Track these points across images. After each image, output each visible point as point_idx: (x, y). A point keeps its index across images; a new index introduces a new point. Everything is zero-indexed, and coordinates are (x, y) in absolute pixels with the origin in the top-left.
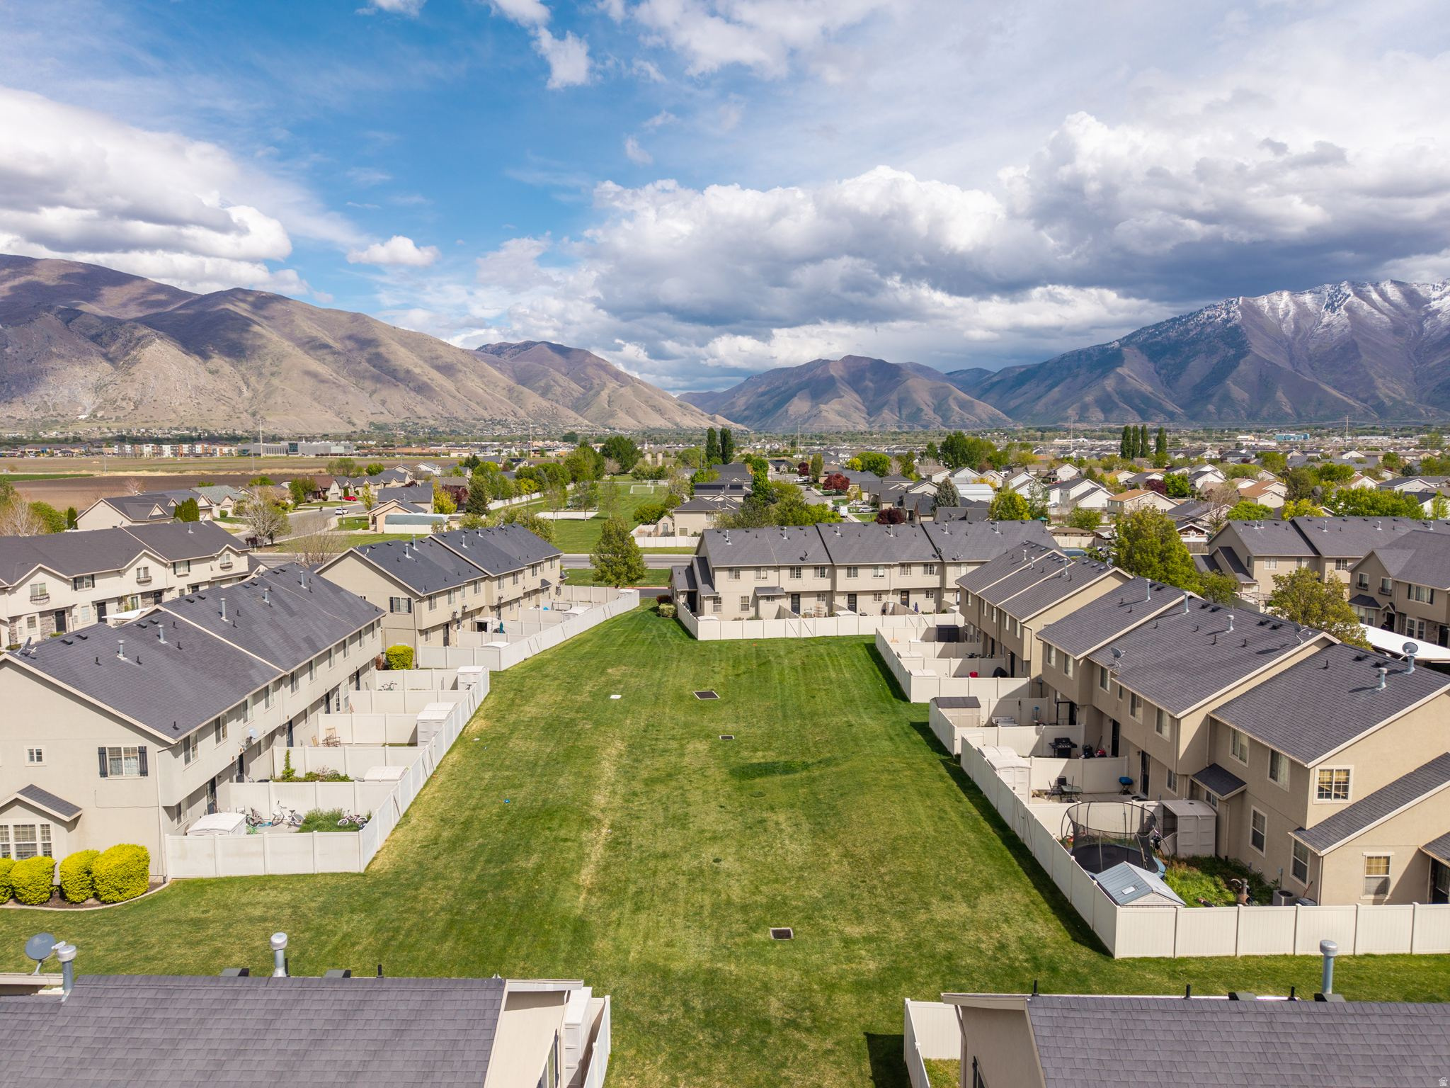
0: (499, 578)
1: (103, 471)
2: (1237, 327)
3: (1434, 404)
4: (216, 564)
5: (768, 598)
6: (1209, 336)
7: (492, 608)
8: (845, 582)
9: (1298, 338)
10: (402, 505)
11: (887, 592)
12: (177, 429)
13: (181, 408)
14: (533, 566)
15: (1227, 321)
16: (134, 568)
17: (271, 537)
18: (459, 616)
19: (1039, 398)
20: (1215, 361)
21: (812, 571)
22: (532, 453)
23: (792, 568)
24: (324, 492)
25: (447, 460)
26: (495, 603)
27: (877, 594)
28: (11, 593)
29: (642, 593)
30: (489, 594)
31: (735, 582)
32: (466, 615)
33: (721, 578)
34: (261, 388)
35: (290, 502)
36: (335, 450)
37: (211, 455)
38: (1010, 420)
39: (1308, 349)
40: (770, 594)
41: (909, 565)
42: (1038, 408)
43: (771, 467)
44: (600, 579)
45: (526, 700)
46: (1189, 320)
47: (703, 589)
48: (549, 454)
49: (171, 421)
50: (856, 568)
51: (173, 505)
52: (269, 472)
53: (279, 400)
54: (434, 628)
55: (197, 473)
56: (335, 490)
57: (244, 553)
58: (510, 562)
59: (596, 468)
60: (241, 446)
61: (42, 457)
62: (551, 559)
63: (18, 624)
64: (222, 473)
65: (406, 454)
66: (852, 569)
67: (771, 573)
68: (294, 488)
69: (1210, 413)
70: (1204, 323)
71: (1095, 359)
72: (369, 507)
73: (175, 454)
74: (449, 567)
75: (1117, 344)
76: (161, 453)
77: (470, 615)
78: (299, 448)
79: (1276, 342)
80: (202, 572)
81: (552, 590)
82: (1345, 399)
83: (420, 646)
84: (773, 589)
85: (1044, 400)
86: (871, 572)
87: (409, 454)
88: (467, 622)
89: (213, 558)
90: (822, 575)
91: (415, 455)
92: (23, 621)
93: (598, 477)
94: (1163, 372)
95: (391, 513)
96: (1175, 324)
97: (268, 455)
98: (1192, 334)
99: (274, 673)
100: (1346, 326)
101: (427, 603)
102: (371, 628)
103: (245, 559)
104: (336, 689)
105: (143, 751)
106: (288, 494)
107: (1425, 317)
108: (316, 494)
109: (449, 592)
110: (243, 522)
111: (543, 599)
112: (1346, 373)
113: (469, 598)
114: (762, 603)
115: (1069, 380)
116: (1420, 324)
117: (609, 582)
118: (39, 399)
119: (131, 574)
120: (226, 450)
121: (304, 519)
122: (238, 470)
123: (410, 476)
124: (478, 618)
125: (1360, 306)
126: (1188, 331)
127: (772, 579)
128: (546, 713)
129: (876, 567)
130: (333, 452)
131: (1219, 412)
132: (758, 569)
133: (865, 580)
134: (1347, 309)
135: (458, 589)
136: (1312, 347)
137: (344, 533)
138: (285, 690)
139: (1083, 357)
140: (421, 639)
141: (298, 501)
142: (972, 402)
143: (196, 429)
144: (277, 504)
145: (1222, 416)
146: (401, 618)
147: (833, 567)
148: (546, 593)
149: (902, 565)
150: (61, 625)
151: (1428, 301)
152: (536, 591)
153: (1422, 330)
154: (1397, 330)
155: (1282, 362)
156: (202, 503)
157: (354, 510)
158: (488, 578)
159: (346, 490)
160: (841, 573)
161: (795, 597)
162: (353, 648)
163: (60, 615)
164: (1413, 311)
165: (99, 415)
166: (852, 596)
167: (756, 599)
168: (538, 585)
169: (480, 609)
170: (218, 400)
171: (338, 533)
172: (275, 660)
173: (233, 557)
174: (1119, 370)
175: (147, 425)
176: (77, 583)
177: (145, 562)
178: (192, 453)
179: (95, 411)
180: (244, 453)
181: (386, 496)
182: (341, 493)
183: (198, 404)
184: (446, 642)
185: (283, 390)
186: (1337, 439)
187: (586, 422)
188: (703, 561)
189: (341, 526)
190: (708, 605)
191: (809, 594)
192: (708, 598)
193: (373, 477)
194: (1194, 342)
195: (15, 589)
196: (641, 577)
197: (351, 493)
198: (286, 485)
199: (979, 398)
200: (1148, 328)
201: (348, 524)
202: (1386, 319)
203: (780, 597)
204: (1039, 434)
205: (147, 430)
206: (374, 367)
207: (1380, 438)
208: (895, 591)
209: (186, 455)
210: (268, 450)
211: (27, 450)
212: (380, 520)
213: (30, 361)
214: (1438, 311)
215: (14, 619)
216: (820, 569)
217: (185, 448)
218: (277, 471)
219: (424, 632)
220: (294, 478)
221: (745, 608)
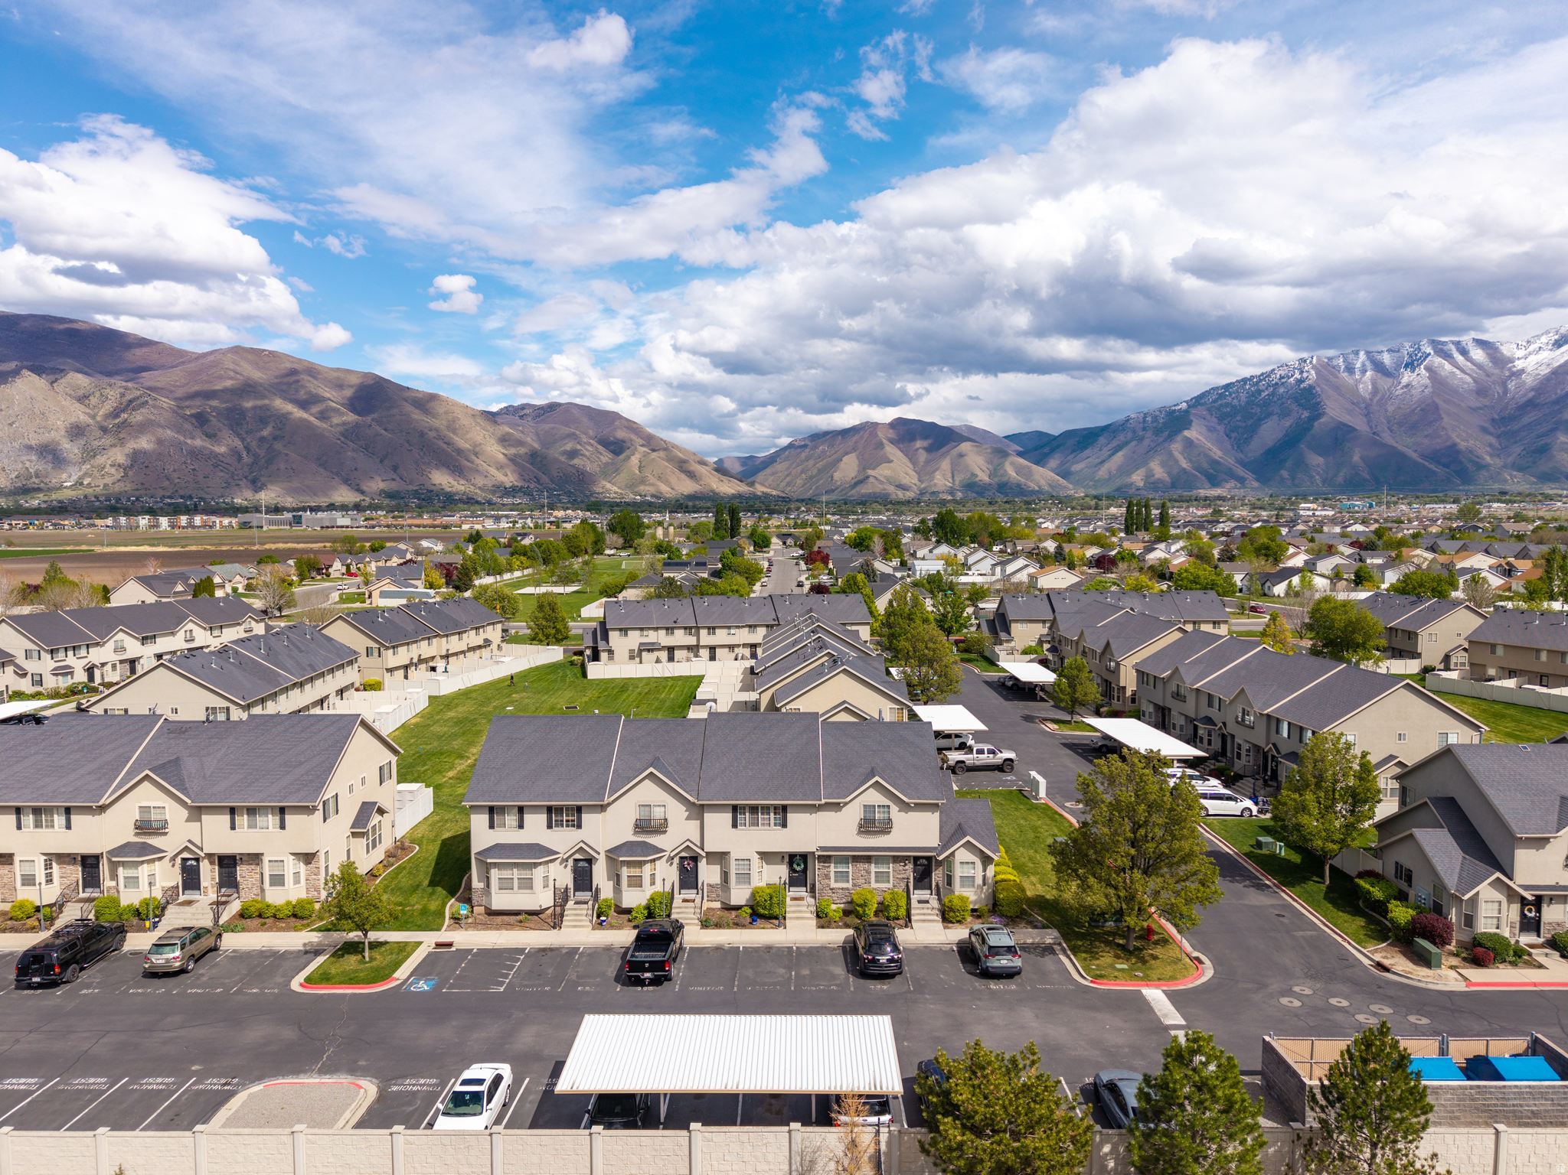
0: (447, 636)
1: (103, 545)
2: (1311, 388)
3: (1520, 469)
4: (241, 629)
5: (649, 650)
6: (1281, 397)
7: (442, 657)
8: (706, 638)
9: (1375, 400)
10: (394, 582)
11: (739, 646)
12: (170, 497)
13: (175, 475)
14: (476, 628)
15: (1300, 381)
16: (183, 631)
17: (280, 609)
18: (415, 660)
19: (1103, 462)
20: (1288, 424)
21: (682, 631)
22: (548, 525)
23: (667, 629)
24: (327, 569)
25: (458, 532)
26: (444, 653)
27: (731, 647)
28: (102, 646)
29: (565, 651)
30: (439, 646)
31: (624, 639)
32: (421, 661)
33: (614, 636)
34: (262, 452)
35: (295, 578)
36: (341, 522)
37: (211, 527)
38: (1071, 486)
39: (1386, 411)
40: (651, 648)
41: (755, 626)
42: (1100, 473)
43: (774, 540)
44: (534, 639)
45: (450, 710)
46: (1261, 381)
47: (601, 645)
48: (565, 525)
49: (164, 489)
50: (714, 628)
51: (192, 582)
52: (273, 546)
53: (282, 466)
54: (397, 668)
55: (200, 548)
56: (337, 567)
57: (262, 620)
58: (457, 624)
59: (596, 543)
60: (243, 517)
61: (31, 530)
62: (493, 624)
63: (105, 668)
64: (224, 548)
65: (416, 526)
66: (712, 630)
67: (651, 632)
68: (299, 566)
69: (1282, 479)
70: (1277, 384)
71: (1161, 421)
72: (367, 583)
73: (173, 527)
74: (410, 628)
75: (1184, 406)
76: (157, 526)
77: (426, 661)
78: (303, 521)
79: (1353, 403)
80: (231, 634)
81: (494, 646)
82: (1426, 463)
83: (386, 680)
84: (653, 644)
85: (1107, 466)
86: (725, 631)
87: (418, 526)
88: (423, 667)
89: (239, 624)
90: (690, 634)
91: (424, 527)
92: (109, 665)
93: (599, 552)
94: (1234, 435)
95: (385, 588)
96: (1245, 384)
97: (271, 527)
98: (1263, 394)
99: (291, 680)
100: (1426, 387)
101: (391, 651)
102: (351, 663)
103: (262, 625)
104: (327, 697)
105: (228, 709)
106: (293, 571)
107: (1510, 377)
108: (319, 571)
109: (408, 644)
110: (255, 597)
111: (485, 652)
112: (1426, 436)
113: (424, 649)
114: (644, 654)
115: (1134, 443)
116: (1504, 384)
117: (540, 642)
118: (20, 465)
119: (181, 635)
120: (226, 521)
121: (308, 594)
122: (241, 544)
123: (411, 553)
124: (432, 664)
125: (1442, 366)
126: (1259, 392)
127: (652, 637)
128: (460, 716)
129: (729, 628)
130: (339, 524)
131: (1293, 478)
132: (642, 629)
133: (721, 637)
134: (1427, 369)
135: (416, 642)
136: (1391, 409)
137: (345, 606)
138: (297, 691)
139: (1149, 419)
140: (387, 675)
141: (302, 577)
142: (1029, 468)
143: (191, 497)
144: (284, 581)
145: (1296, 482)
146: (374, 660)
147: (698, 628)
148: (488, 649)
149: (750, 626)
150: (133, 671)
151: (1511, 360)
152: (480, 647)
153: (1506, 391)
154: (1481, 391)
155: (1359, 423)
156: (217, 580)
157: (351, 586)
158: (438, 636)
159: (348, 566)
160: (703, 632)
161: (671, 650)
162: (339, 674)
163: (133, 663)
164: (1497, 371)
165: (85, 483)
166: (712, 649)
167: (640, 651)
168: (481, 643)
169: (433, 658)
170: (216, 466)
171: (338, 606)
172: (291, 674)
173: (253, 623)
174: (1186, 433)
175: (137, 493)
176: (144, 640)
177: (191, 626)
178: (191, 525)
179: (81, 478)
180: (245, 525)
181: (382, 573)
182: (344, 570)
183: (194, 470)
184: (406, 677)
185: (287, 455)
186: (1404, 507)
187: (615, 489)
188: (603, 624)
189: (342, 600)
190: (604, 656)
191: (681, 647)
192: (604, 651)
193: (376, 554)
194: (1266, 403)
195: (105, 643)
196: (566, 638)
197: (353, 569)
198: (291, 562)
199: (1037, 463)
200: (1217, 388)
201: (347, 599)
202: (1469, 379)
203: (659, 650)
204: (1093, 503)
205: (137, 499)
206: (385, 430)
207: (1448, 506)
208: (745, 645)
209: (184, 527)
210: (271, 522)
211: (14, 522)
212: (375, 594)
213: (11, 425)
214: (1523, 371)
215: (103, 665)
216: (688, 629)
217: (183, 520)
218: (281, 546)
219: (390, 670)
220: (299, 556)
221: (632, 658)
